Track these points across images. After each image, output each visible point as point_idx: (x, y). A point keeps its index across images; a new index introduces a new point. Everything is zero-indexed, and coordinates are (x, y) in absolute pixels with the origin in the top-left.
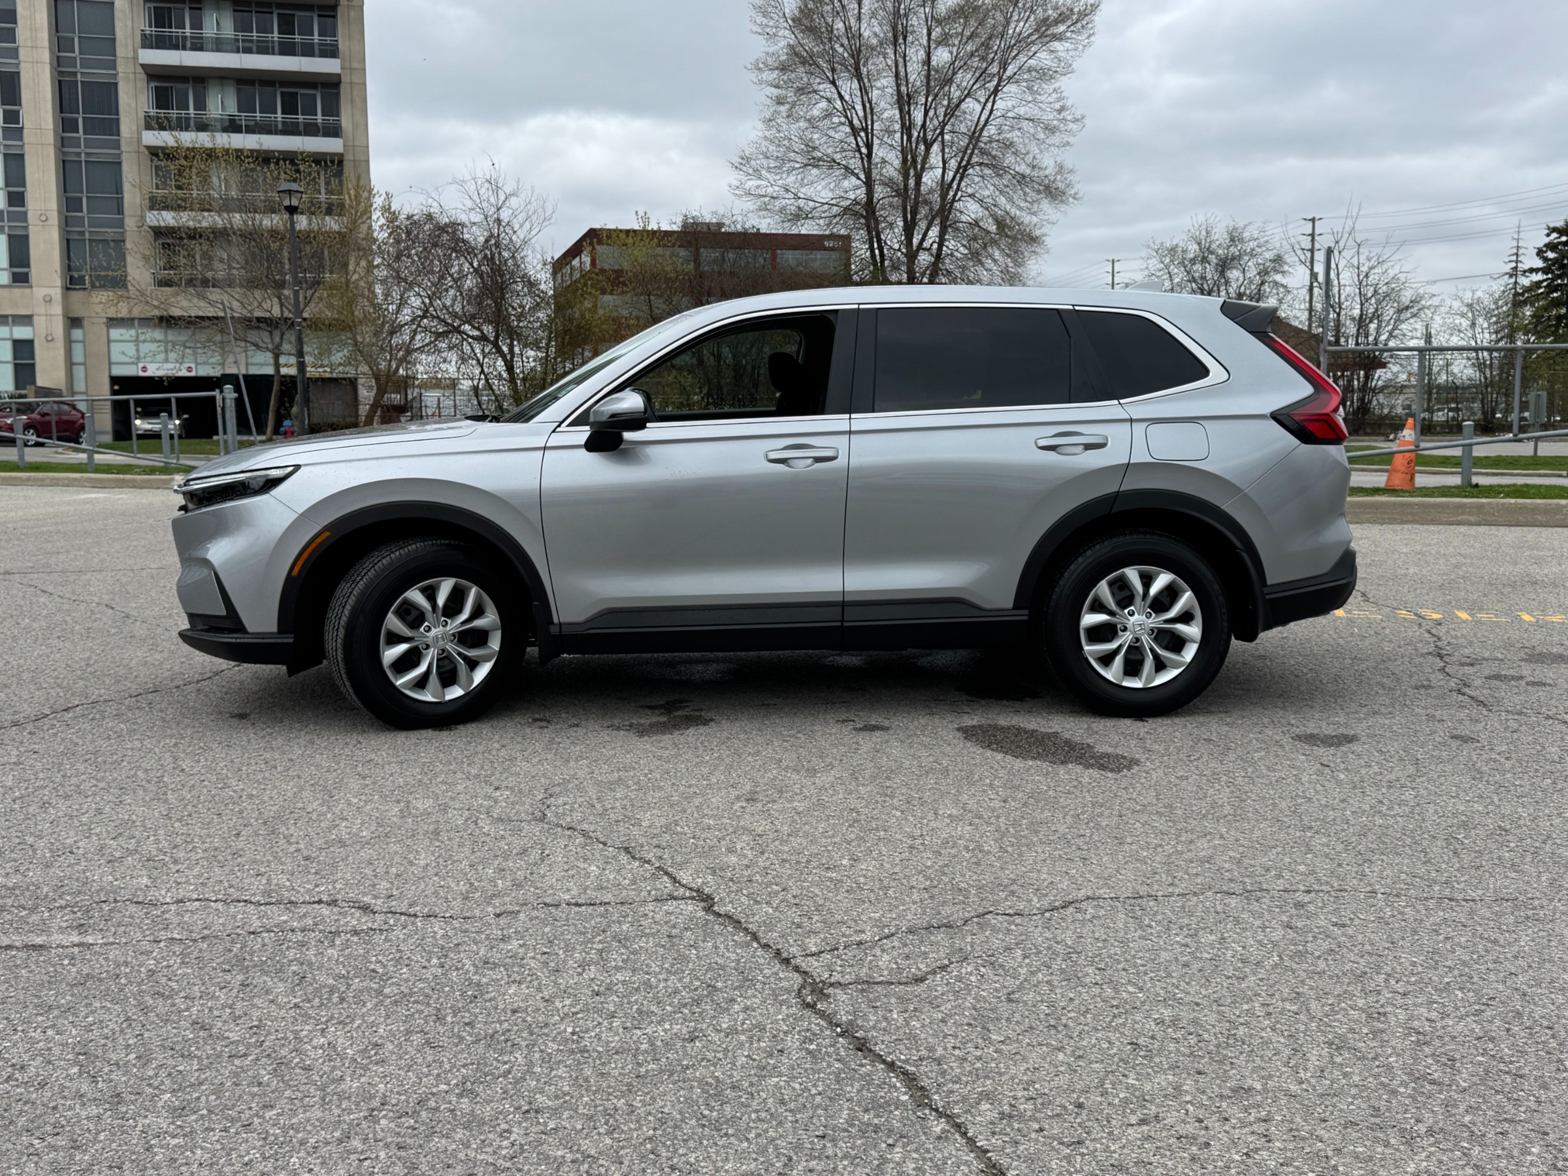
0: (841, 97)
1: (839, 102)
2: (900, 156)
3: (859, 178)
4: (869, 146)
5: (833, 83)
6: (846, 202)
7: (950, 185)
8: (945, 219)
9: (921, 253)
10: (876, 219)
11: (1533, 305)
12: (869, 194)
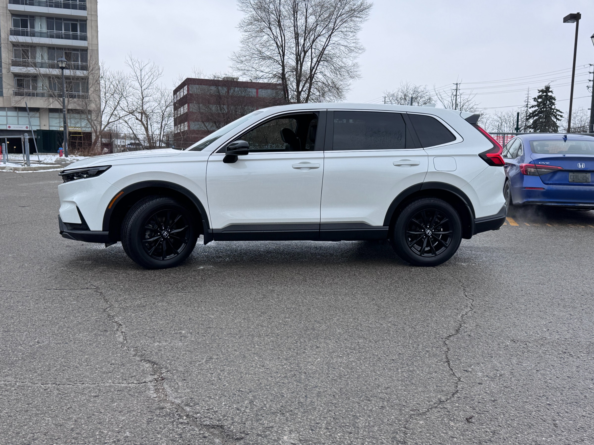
1: (272, 35)
2: (295, 56)
3: (280, 64)
4: (283, 52)
5: (269, 28)
6: (275, 73)
7: (313, 68)
8: (311, 80)
9: (302, 93)
10: (285, 79)
11: (534, 118)
12: (283, 70)
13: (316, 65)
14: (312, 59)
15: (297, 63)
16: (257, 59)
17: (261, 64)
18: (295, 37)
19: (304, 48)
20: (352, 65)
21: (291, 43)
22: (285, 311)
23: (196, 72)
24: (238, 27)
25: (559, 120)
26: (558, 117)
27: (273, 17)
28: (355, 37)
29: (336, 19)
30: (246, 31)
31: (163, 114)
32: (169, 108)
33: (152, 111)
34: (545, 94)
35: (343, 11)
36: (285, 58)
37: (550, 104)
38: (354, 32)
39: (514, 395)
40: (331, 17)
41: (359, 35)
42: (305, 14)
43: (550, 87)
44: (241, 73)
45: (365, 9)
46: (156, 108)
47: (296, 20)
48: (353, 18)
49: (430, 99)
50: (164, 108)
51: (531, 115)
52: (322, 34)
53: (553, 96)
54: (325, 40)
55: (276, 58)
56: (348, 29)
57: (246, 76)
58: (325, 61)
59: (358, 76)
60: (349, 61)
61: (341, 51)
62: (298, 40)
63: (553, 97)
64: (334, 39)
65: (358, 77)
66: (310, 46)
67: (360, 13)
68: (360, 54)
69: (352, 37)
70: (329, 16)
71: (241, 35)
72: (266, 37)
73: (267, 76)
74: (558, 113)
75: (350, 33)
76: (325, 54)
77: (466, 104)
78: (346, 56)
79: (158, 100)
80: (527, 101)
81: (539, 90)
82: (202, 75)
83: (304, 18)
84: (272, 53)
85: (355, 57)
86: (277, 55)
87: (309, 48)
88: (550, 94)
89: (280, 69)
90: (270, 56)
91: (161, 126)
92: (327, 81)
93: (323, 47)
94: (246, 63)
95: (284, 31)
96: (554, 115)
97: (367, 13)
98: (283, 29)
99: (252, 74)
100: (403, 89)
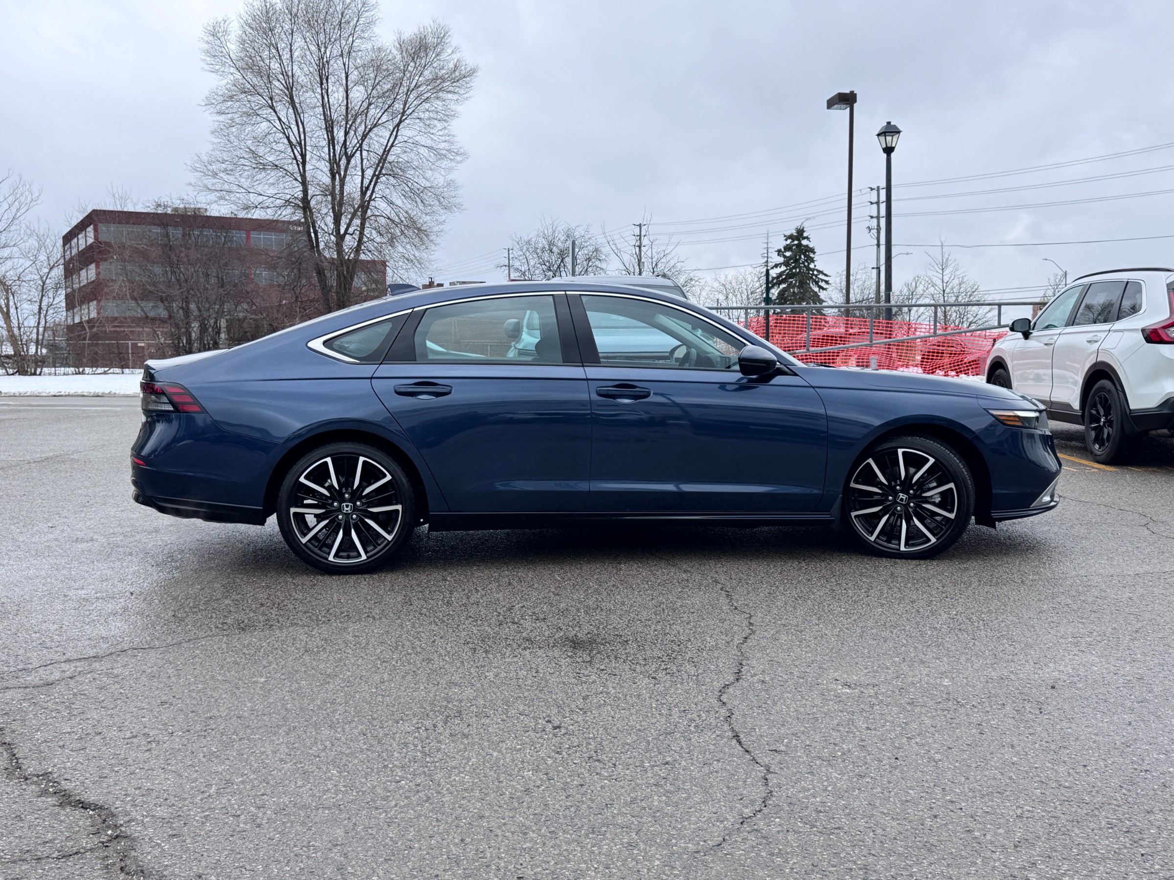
0: (280, 119)
1: (278, 122)
2: (328, 164)
3: (296, 179)
4: (303, 156)
5: (272, 107)
6: (288, 197)
7: (367, 188)
8: (364, 212)
9: (348, 237)
10: (311, 210)
11: (779, 287)
12: (305, 191)
13: (373, 183)
14: (363, 171)
15: (333, 178)
16: (247, 168)
17: (258, 177)
18: (326, 128)
19: (346, 149)
20: (445, 184)
21: (317, 137)
22: (379, 668)
23: (116, 196)
24: (204, 104)
25: (823, 289)
26: (823, 284)
27: (278, 86)
28: (446, 131)
29: (407, 94)
30: (220, 113)
31: (44, 283)
32: (55, 269)
33: (19, 278)
34: (796, 242)
35: (420, 79)
36: (307, 169)
37: (806, 261)
38: (445, 120)
39: (879, 790)
40: (397, 90)
41: (455, 125)
42: (344, 82)
43: (805, 229)
44: (213, 197)
45: (464, 77)
46: (26, 271)
47: (325, 93)
48: (441, 94)
49: (596, 250)
50: (47, 270)
51: (775, 281)
52: (380, 122)
53: (811, 246)
54: (388, 134)
55: (290, 168)
56: (432, 115)
57: (226, 202)
58: (390, 175)
59: (459, 206)
60: (438, 176)
61: (422, 156)
62: (332, 132)
63: (811, 248)
64: (405, 132)
65: (458, 208)
66: (358, 145)
67: (455, 84)
68: (458, 162)
69: (441, 130)
70: (394, 87)
71: (210, 120)
72: (265, 125)
73: (272, 203)
74: (821, 276)
75: (436, 122)
76: (390, 163)
77: (662, 260)
78: (433, 167)
79: (30, 254)
80: (766, 255)
81: (785, 236)
82: (128, 201)
83: (342, 89)
84: (279, 158)
85: (450, 170)
86: (290, 161)
87: (357, 150)
88: (804, 242)
89: (298, 190)
90: (277, 163)
91: (40, 308)
92: (398, 216)
93: (384, 147)
94: (225, 177)
95: (302, 115)
96: (815, 281)
97: (468, 86)
98: (300, 111)
99: (239, 199)
100: (546, 232)
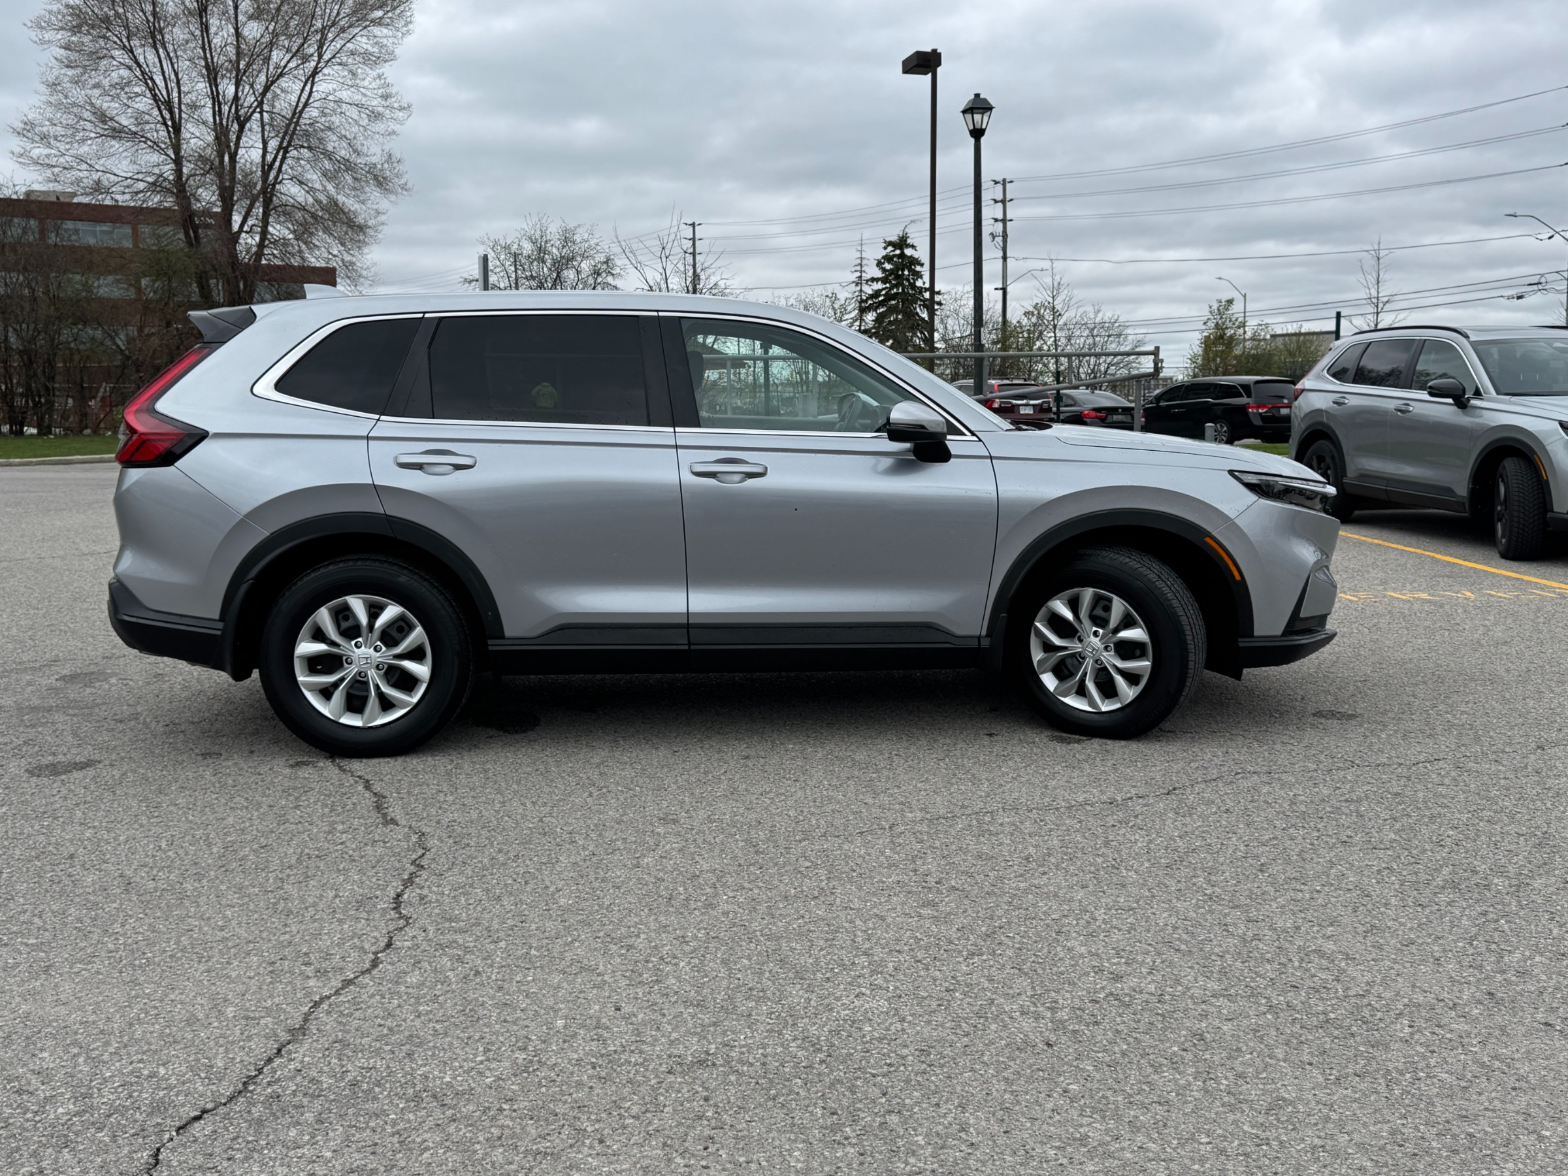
0: (139, 66)
2: (211, 132)
3: (165, 153)
7: (271, 166)
8: (268, 200)
9: (243, 236)
10: (187, 196)
11: (875, 311)
13: (278, 160)
14: (264, 142)
15: (221, 153)
16: (93, 135)
18: (208, 79)
19: (237, 110)
21: (197, 94)
28: (383, 82)
29: (322, 31)
34: (898, 251)
35: (343, 9)
36: (181, 138)
37: (911, 276)
40: (307, 27)
42: (232, 12)
43: (909, 235)
47: (205, 28)
51: (870, 303)
52: (287, 70)
53: (916, 257)
54: (299, 87)
55: (154, 136)
56: (360, 59)
58: (303, 147)
61: (348, 119)
62: (217, 85)
63: (914, 259)
64: (324, 87)
66: (256, 103)
68: (399, 123)
69: (374, 80)
70: (302, 22)
75: (367, 69)
76: (302, 130)
78: (365, 133)
80: (859, 263)
81: (884, 243)
83: (229, 25)
84: (141, 121)
85: (389, 136)
86: (154, 126)
87: (254, 111)
88: (909, 252)
90: (134, 130)
93: (293, 109)
95: (174, 59)
96: (923, 303)
100: (533, 233)
